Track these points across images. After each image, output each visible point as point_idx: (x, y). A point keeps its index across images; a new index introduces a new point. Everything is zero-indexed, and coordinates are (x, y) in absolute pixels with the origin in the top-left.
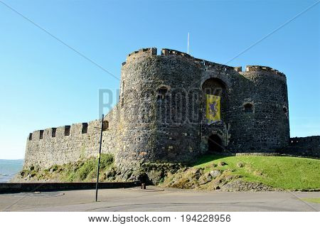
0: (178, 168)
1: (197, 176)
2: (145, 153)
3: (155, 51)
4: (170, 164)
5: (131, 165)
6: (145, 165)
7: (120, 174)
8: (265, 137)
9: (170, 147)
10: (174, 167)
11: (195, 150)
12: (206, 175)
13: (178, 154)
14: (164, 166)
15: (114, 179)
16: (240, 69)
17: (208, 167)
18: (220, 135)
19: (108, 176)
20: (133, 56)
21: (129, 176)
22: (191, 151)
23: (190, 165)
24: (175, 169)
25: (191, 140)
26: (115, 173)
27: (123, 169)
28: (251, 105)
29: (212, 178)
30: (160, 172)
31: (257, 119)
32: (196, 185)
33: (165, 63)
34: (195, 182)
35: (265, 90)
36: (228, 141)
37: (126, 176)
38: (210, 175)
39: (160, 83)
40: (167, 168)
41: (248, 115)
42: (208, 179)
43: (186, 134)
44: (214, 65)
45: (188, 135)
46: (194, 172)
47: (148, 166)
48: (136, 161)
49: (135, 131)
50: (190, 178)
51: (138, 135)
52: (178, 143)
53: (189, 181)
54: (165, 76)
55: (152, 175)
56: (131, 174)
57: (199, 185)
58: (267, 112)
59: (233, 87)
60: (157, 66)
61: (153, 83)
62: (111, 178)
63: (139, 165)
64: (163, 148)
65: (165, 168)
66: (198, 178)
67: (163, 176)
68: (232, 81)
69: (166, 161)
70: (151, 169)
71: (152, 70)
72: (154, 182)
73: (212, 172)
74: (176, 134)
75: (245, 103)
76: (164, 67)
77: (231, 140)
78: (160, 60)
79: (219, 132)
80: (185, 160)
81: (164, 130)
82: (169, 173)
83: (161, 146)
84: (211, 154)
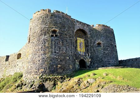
0: (65, 79)
1: (79, 83)
2: (43, 70)
3: (49, 11)
4: (60, 77)
5: (33, 78)
6: (43, 78)
7: (26, 85)
8: (109, 59)
9: (59, 66)
10: (62, 78)
11: (73, 68)
12: (85, 82)
13: (64, 70)
14: (55, 78)
15: (21, 89)
16: (93, 26)
17: (85, 77)
18: (85, 60)
19: (17, 87)
20: (37, 13)
21: (32, 86)
22: (71, 68)
23: (72, 76)
24: (63, 79)
25: (71, 62)
26: (22, 84)
27: (28, 81)
28: (100, 43)
29: (89, 84)
30: (53, 82)
31: (104, 50)
32: (79, 90)
33: (56, 17)
34: (78, 88)
35: (107, 36)
36: (90, 63)
37: (29, 86)
38: (88, 82)
39: (53, 28)
40: (58, 79)
41: (100, 48)
42: (87, 85)
43: (68, 58)
44: (81, 23)
45: (70, 58)
46: (76, 81)
47: (45, 78)
48: (36, 76)
49: (37, 56)
50: (74, 85)
51: (38, 58)
52: (64, 63)
53: (73, 87)
54: (56, 24)
55: (48, 85)
56: (33, 85)
57: (81, 90)
58: (109, 47)
59: (90, 34)
60: (51, 18)
61: (48, 27)
62: (19, 88)
63: (38, 78)
64: (55, 66)
65: (56, 79)
66: (79, 85)
67: (55, 85)
68: (90, 31)
69: (57, 74)
70: (47, 80)
71: (48, 20)
72: (49, 89)
73: (89, 80)
74: (62, 58)
75: (97, 42)
76: (55, 19)
77: (91, 62)
78: (53, 15)
79: (84, 58)
80: (68, 74)
81: (55, 55)
82: (59, 83)
83: (53, 65)
84: (82, 70)
